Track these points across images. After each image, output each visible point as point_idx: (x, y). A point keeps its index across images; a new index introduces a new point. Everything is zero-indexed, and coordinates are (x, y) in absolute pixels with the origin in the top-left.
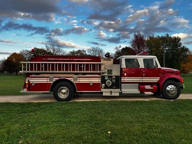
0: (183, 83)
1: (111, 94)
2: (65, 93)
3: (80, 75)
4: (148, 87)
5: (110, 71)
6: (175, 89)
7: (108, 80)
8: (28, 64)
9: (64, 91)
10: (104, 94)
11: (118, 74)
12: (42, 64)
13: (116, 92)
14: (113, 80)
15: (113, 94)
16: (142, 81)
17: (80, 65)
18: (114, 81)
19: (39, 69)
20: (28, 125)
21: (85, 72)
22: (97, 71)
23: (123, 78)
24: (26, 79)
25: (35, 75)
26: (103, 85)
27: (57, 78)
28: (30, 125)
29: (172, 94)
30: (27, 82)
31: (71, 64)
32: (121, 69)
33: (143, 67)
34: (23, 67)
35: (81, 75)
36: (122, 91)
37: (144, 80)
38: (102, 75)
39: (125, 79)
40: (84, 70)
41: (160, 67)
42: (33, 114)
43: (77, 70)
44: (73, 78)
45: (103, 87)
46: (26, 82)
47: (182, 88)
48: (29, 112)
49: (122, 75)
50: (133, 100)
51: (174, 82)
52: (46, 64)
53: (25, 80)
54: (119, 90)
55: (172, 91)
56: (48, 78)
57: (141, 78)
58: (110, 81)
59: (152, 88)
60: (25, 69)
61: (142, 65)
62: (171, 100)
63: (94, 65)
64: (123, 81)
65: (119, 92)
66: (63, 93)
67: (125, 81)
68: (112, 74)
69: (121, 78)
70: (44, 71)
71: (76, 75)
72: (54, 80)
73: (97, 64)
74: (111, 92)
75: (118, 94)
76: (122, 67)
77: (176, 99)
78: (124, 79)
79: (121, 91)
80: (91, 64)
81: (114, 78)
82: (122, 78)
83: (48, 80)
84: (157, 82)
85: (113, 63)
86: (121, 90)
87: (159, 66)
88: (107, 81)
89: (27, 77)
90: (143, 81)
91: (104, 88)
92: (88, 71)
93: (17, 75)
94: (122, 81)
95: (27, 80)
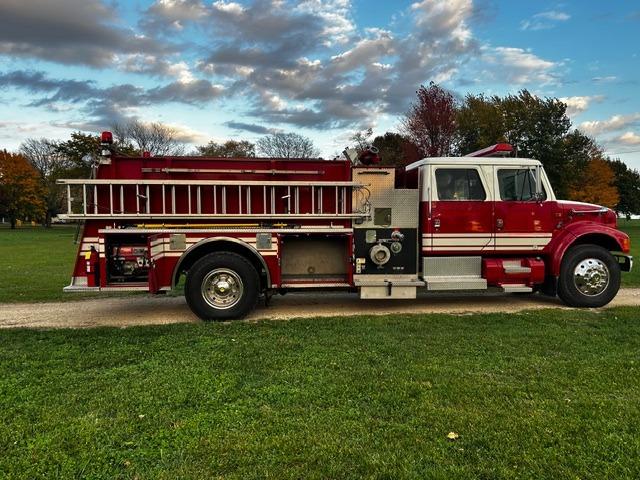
0: (627, 251)
1: (390, 294)
2: (227, 292)
3: (280, 227)
4: (512, 266)
5: (383, 215)
6: (601, 272)
7: (376, 244)
8: (90, 187)
9: (223, 285)
10: (364, 294)
11: (412, 222)
12: (143, 187)
13: (405, 287)
14: (394, 245)
15: (396, 294)
16: (493, 249)
17: (281, 190)
18: (398, 246)
19: (130, 208)
20: (136, 416)
21: (297, 215)
22: (340, 212)
23: (430, 235)
24: (82, 242)
25: (117, 227)
26: (361, 261)
27: (199, 240)
28: (142, 416)
29: (593, 291)
30: (88, 255)
31: (247, 186)
32: (423, 206)
33: (498, 198)
34: (70, 199)
35: (284, 227)
36: (426, 283)
37: (499, 242)
38: (357, 227)
39: (436, 242)
40: (293, 212)
41: (554, 199)
42: (132, 369)
43: (269, 212)
44: (254, 239)
45: (358, 269)
46: (82, 254)
47: (626, 266)
48: (116, 364)
49: (425, 226)
50: (461, 310)
51: (600, 250)
52: (155, 189)
53: (81, 248)
54: (415, 276)
55: (592, 280)
56: (167, 240)
57: (490, 235)
58: (386, 249)
59: (528, 270)
60: (77, 208)
61: (493, 193)
62: (591, 309)
63: (329, 191)
64: (429, 249)
65: (418, 287)
66: (222, 291)
67: (434, 249)
68: (389, 223)
69: (421, 238)
70: (151, 212)
71: (265, 227)
72: (188, 246)
73: (340, 188)
74: (390, 286)
75: (411, 294)
76: (425, 199)
77: (607, 306)
78: (433, 242)
79: (422, 283)
80: (317, 188)
81: (397, 237)
82: (424, 235)
83: (167, 247)
84: (542, 248)
85: (393, 183)
86: (421, 279)
87: (551, 197)
88: (375, 250)
89: (86, 235)
90: (497, 249)
91: (363, 272)
92: (307, 214)
93: (13, 227)
94: (424, 249)
95: (86, 247)
